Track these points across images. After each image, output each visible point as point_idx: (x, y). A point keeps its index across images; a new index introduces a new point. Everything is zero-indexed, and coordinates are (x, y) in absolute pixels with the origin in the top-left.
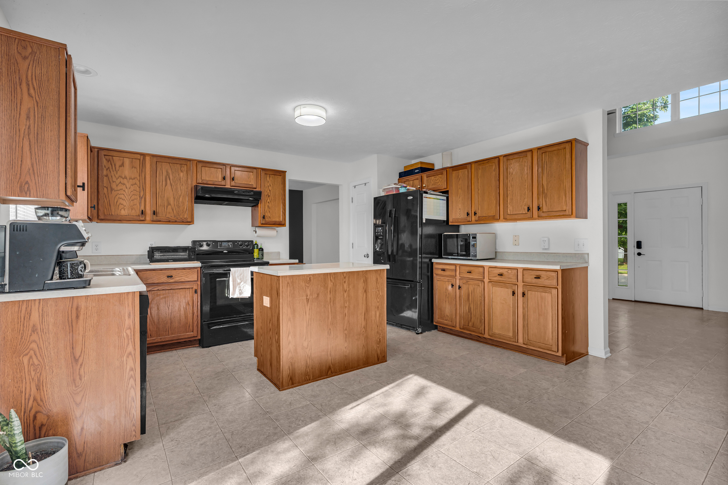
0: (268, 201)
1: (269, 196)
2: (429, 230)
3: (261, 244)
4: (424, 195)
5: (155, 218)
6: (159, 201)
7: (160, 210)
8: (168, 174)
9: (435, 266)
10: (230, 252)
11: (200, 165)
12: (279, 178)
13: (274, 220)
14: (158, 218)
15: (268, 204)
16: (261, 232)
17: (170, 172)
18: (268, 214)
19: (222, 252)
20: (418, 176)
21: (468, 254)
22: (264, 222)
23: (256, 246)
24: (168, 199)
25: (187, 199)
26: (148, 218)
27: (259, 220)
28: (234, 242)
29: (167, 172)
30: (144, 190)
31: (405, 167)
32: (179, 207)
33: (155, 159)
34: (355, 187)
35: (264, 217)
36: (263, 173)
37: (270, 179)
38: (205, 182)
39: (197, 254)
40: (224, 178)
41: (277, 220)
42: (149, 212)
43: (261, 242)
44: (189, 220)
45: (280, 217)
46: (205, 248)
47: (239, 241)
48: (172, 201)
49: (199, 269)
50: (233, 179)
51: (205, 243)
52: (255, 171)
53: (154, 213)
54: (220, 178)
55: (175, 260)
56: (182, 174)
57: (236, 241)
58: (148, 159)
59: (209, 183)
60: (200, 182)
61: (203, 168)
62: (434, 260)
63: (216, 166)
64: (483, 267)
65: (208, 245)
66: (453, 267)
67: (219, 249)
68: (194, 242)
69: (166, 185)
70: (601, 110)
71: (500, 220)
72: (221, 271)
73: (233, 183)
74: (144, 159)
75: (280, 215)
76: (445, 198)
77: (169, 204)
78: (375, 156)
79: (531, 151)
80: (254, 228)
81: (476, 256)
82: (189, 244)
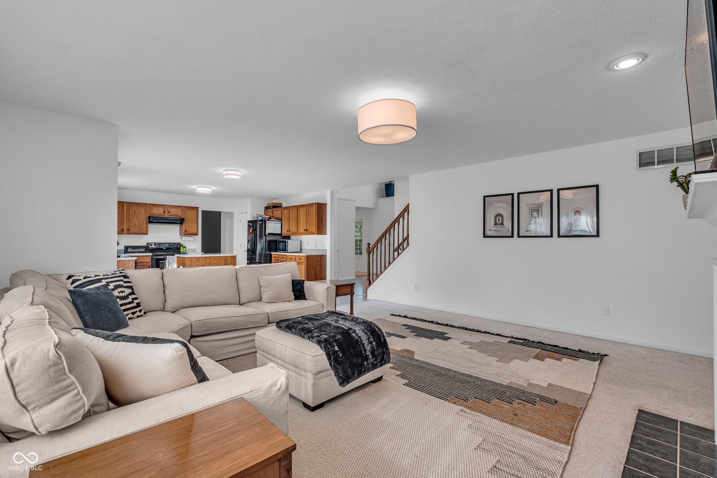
0: (189, 222)
1: (189, 220)
2: (269, 238)
3: (185, 245)
4: (267, 221)
5: (128, 232)
6: (131, 224)
7: (131, 229)
8: (135, 212)
9: (273, 256)
10: (167, 249)
11: (151, 206)
12: (195, 211)
13: (191, 232)
14: (130, 232)
15: (188, 224)
16: (185, 238)
17: (136, 210)
18: (188, 230)
19: (163, 249)
20: (271, 210)
21: (285, 250)
22: (186, 234)
23: (182, 246)
24: (135, 223)
25: (145, 222)
26: (125, 232)
27: (183, 232)
28: (169, 243)
29: (135, 210)
30: (123, 219)
31: (267, 204)
32: (140, 226)
33: (129, 204)
34: (242, 213)
35: (186, 231)
36: (185, 209)
37: (189, 212)
38: (154, 214)
39: (150, 250)
40: (164, 212)
41: (193, 232)
42: (125, 229)
43: (184, 243)
44: (146, 233)
45: (195, 231)
46: (153, 246)
47: (172, 243)
48: (137, 224)
49: (151, 257)
50: (169, 212)
51: (153, 244)
52: (181, 207)
53: (128, 230)
54: (162, 212)
55: (138, 252)
56: (142, 211)
57: (171, 243)
58: (125, 204)
59: (156, 214)
60: (152, 214)
61: (153, 208)
62: (272, 253)
63: (160, 206)
64: (287, 255)
65: (155, 245)
66: (278, 256)
67: (161, 247)
68: (148, 244)
69: (134, 216)
70: (330, 191)
71: (298, 234)
72: (161, 257)
73: (169, 214)
74: (123, 205)
75: (195, 229)
76: (281, 223)
77: (135, 225)
78: (250, 198)
79: (306, 205)
80: (181, 236)
81: (288, 251)
82: (145, 244)
